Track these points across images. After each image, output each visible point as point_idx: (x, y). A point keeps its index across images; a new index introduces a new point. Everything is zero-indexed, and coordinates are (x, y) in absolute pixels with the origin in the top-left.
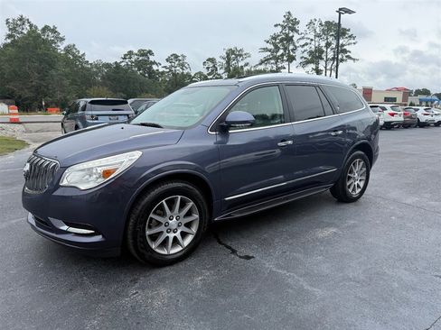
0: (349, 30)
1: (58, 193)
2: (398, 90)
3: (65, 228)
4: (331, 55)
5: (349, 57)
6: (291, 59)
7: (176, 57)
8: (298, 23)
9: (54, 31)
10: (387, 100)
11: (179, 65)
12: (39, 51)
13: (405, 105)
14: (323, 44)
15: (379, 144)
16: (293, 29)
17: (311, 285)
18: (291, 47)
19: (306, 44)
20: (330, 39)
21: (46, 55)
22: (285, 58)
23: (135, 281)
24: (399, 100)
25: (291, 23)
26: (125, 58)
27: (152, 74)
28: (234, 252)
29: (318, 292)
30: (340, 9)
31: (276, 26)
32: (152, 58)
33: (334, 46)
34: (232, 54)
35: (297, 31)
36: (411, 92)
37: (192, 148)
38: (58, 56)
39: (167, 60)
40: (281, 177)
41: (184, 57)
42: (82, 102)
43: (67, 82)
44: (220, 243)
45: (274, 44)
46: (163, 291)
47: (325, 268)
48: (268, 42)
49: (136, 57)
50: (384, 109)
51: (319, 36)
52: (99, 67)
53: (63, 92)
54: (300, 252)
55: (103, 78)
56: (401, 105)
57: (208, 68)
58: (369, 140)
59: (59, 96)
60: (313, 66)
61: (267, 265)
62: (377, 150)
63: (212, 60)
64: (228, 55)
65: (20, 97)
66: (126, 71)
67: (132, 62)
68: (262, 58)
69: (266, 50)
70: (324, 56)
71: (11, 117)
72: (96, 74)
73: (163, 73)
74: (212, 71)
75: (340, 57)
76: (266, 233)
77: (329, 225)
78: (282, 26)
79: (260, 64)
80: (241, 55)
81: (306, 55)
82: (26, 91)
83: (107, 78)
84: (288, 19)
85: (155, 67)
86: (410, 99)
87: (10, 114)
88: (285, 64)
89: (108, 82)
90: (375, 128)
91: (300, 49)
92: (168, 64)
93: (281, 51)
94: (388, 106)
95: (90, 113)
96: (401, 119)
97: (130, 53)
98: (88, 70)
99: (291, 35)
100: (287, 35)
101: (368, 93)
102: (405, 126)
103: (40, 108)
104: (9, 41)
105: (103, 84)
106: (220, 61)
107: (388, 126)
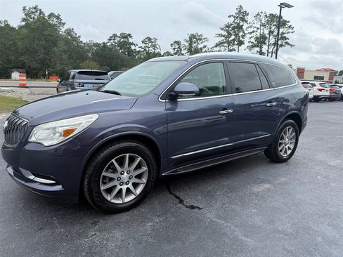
0: (289, 22)
1: (28, 147)
2: (326, 70)
3: (32, 177)
4: (272, 41)
5: (287, 43)
6: (241, 43)
7: (150, 39)
8: (248, 14)
9: (58, 17)
10: (316, 78)
11: (152, 46)
12: (46, 32)
13: (331, 83)
14: (266, 32)
15: (308, 114)
16: (243, 20)
17: (245, 236)
18: (241, 34)
19: (253, 32)
20: (273, 28)
21: (50, 35)
22: (236, 43)
23: (95, 224)
24: (326, 79)
25: (242, 15)
26: (110, 40)
27: (131, 53)
28: (181, 201)
29: (250, 242)
30: (281, 4)
31: (230, 16)
32: (131, 40)
33: (275, 34)
34: (194, 38)
35: (246, 21)
36: (336, 72)
37: (143, 113)
38: (59, 36)
39: (143, 42)
40: (227, 138)
41: (156, 39)
42: (73, 72)
43: (65, 57)
44: (171, 193)
45: (228, 32)
46: (118, 234)
47: (258, 220)
48: (222, 29)
49: (119, 39)
50: (314, 85)
51: (264, 25)
52: (90, 46)
53: (62, 64)
54: (237, 205)
55: (93, 54)
56: (328, 82)
57: (174, 49)
58: (299, 110)
59: (59, 67)
60: (258, 49)
61: (208, 215)
62: (306, 120)
63: (178, 43)
64: (191, 39)
65: (30, 67)
66: (111, 50)
67: (115, 43)
68: (217, 42)
69: (221, 35)
70: (267, 41)
71: (21, 82)
72: (88, 51)
73: (139, 51)
74: (178, 51)
75: (280, 42)
76: (210, 186)
77: (264, 181)
78: (234, 17)
79: (216, 47)
80: (200, 39)
81: (253, 40)
82: (34, 63)
83: (96, 54)
84: (240, 11)
85: (133, 47)
86: (336, 78)
87: (20, 80)
88: (236, 47)
89: (97, 58)
90: (305, 100)
91: (248, 36)
92: (143, 45)
93: (233, 37)
94: (317, 83)
95: (78, 81)
96: (328, 94)
97: (115, 36)
98: (82, 48)
99: (241, 24)
100: (238, 24)
101: (301, 72)
102: (331, 99)
103: (44, 76)
104: (24, 23)
105: (93, 59)
106: (184, 44)
107: (317, 99)
